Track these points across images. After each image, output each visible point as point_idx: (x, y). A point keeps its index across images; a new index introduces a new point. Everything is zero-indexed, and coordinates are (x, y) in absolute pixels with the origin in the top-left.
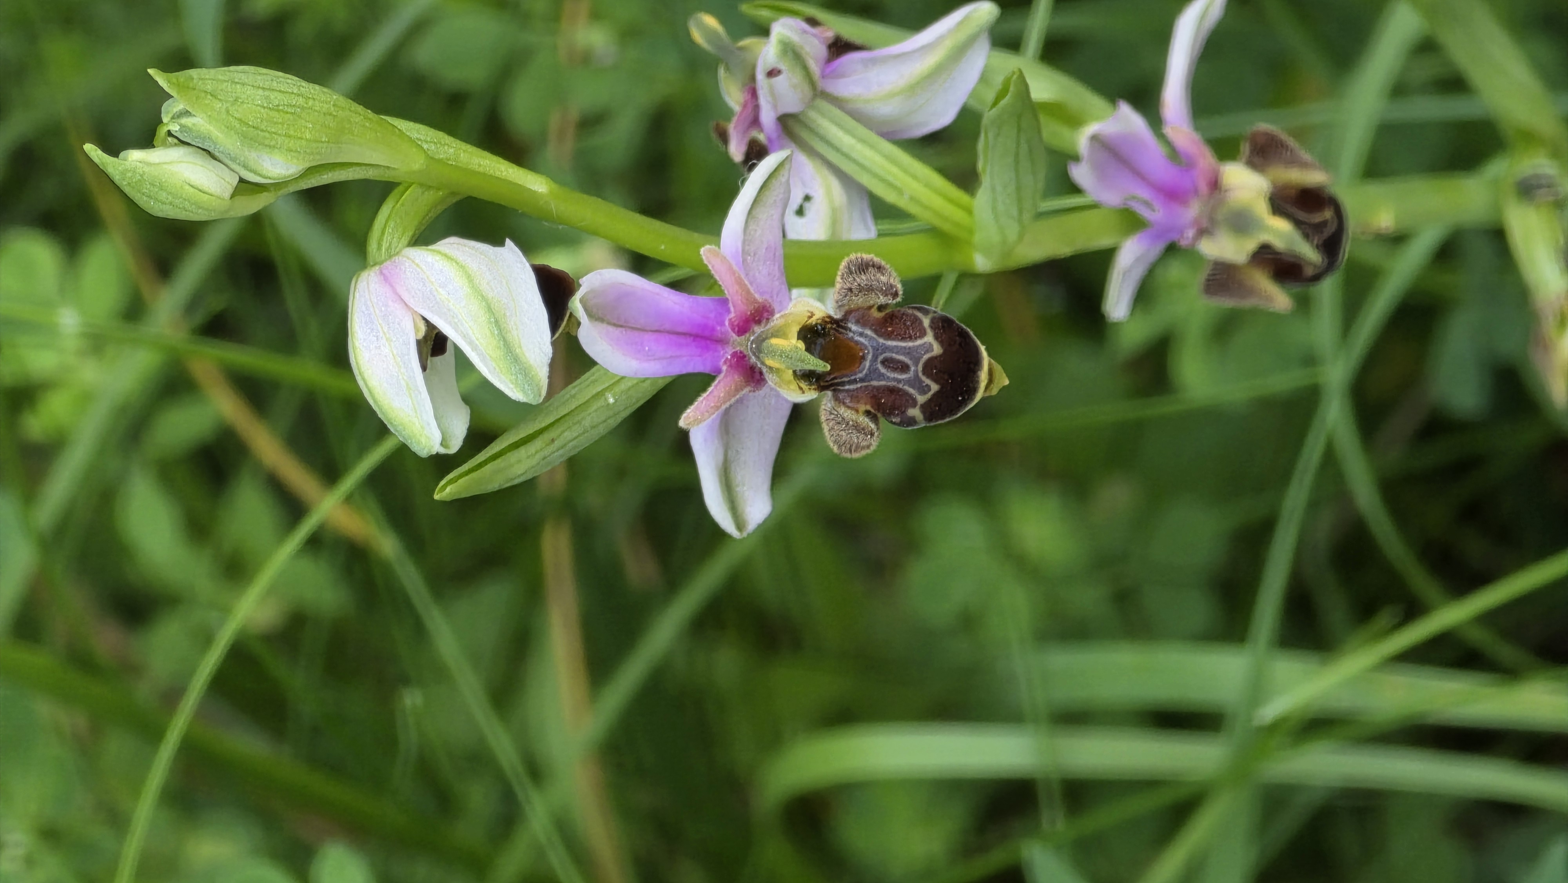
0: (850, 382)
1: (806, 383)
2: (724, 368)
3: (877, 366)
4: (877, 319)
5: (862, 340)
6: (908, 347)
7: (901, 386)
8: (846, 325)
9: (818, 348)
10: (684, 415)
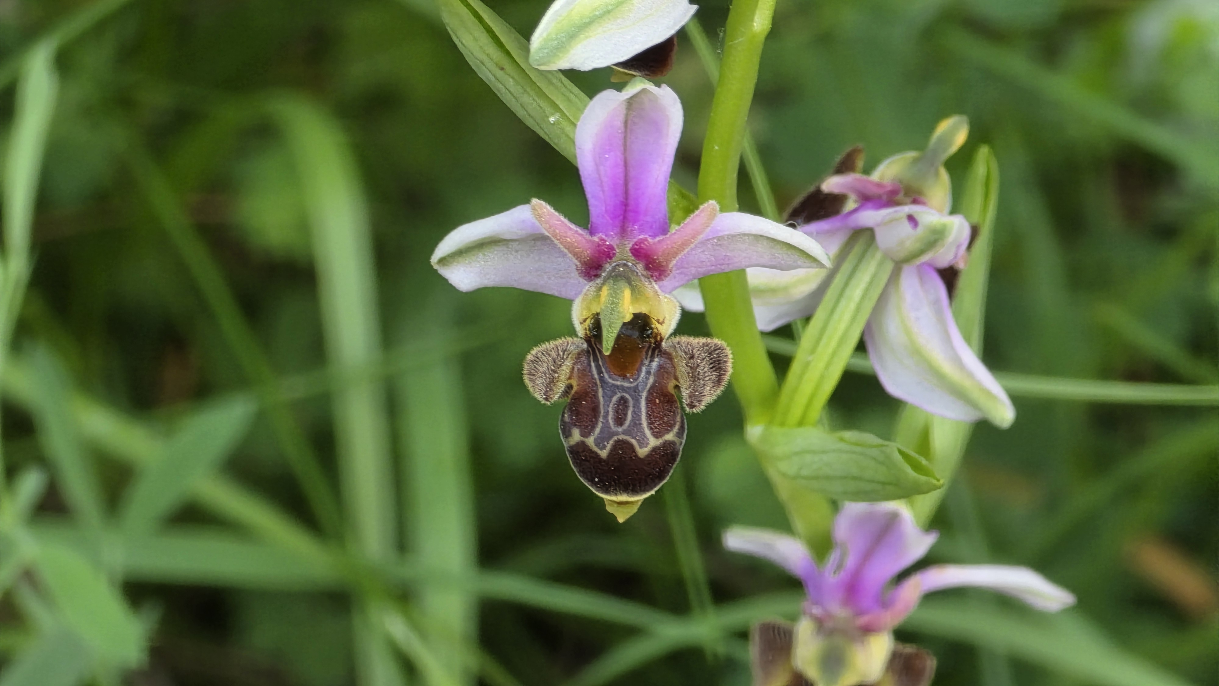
0: (598, 367)
1: (591, 326)
2: (596, 239)
3: (618, 393)
4: (666, 387)
5: (643, 374)
6: (641, 422)
7: (601, 419)
8: (656, 356)
9: (629, 332)
10: (543, 203)
